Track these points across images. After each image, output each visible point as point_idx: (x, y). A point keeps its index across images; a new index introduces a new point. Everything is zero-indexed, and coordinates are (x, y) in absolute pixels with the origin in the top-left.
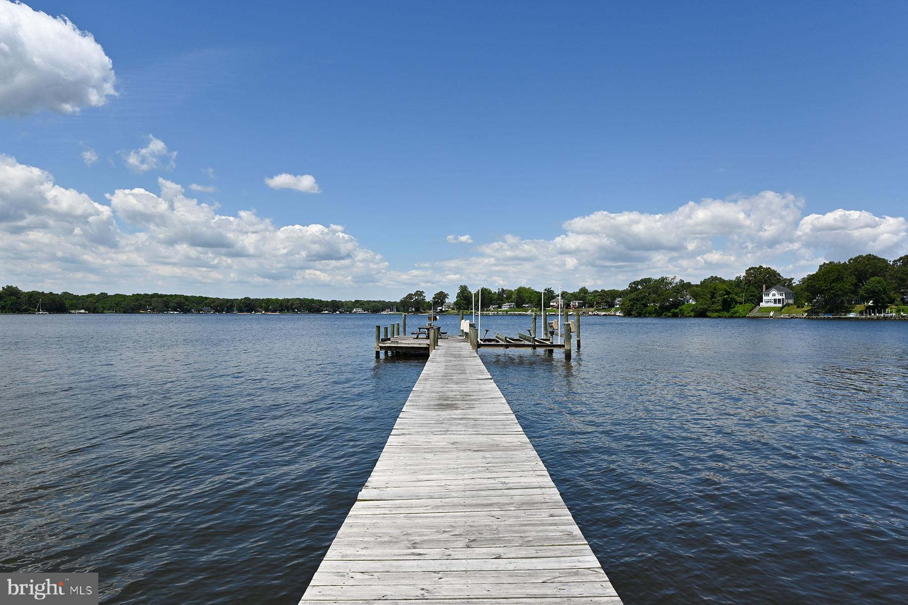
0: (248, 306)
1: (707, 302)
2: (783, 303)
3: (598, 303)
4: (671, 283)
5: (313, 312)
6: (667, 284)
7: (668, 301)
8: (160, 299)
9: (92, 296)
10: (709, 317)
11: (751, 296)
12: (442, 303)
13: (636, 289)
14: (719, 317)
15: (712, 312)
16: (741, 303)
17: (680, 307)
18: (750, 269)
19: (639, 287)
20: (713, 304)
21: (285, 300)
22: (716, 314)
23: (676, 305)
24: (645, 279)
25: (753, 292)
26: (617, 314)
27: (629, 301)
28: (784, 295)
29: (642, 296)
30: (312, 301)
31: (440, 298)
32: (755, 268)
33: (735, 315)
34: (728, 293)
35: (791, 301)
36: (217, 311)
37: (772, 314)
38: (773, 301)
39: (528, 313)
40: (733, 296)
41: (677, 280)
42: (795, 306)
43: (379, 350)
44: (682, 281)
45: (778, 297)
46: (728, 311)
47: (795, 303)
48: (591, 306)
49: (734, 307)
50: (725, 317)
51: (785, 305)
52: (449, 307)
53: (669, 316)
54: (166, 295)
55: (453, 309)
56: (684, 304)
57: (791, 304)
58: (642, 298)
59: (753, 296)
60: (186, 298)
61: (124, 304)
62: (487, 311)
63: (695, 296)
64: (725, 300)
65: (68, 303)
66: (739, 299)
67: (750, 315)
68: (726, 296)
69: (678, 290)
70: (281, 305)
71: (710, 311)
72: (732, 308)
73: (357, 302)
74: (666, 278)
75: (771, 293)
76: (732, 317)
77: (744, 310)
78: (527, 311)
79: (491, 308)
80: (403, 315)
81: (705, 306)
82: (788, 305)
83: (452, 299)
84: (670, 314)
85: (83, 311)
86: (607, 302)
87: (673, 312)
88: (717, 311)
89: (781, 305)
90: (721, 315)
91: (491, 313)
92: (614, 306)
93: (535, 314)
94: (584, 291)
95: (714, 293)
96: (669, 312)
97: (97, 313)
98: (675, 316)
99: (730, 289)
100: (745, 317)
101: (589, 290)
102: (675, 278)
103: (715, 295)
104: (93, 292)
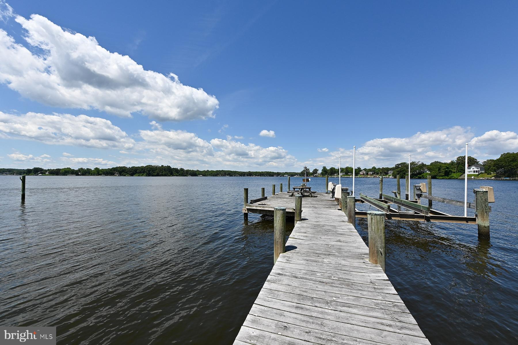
0: (250, 174)
1: (436, 172)
2: (479, 172)
3: (381, 173)
4: (417, 164)
5: (271, 176)
6: (415, 164)
7: (416, 171)
8: (223, 172)
9: (205, 171)
10: (438, 179)
11: (460, 169)
12: (316, 173)
13: (398, 167)
14: (443, 179)
15: (439, 176)
16: (454, 172)
17: (422, 174)
18: (459, 157)
19: (400, 166)
20: (439, 173)
21: (261, 172)
22: (441, 177)
23: (420, 173)
24: (403, 163)
25: (461, 168)
26: (390, 177)
27: (397, 172)
28: (479, 169)
29: (403, 169)
30: (271, 172)
31: (316, 171)
32: (462, 157)
33: (452, 178)
34: (448, 168)
35: (483, 172)
36: (240, 176)
37: (473, 177)
38: (473, 171)
39: (351, 177)
40: (451, 169)
41: (420, 163)
42: (486, 174)
43: (247, 212)
44: (422, 163)
45: (476, 169)
46: (448, 176)
47: (486, 172)
48: (378, 174)
49: (451, 174)
50: (446, 179)
51: (480, 174)
52: (319, 174)
53: (417, 178)
54: (225, 171)
55: (320, 175)
56: (424, 173)
57: (483, 173)
58: (403, 171)
59: (461, 169)
60: (231, 171)
61: (213, 173)
62: (334, 176)
63: (429, 169)
64: (446, 171)
65: (197, 173)
66: (453, 171)
67: (460, 178)
68: (447, 169)
69: (421, 167)
70: (260, 174)
71: (438, 176)
72: (450, 175)
73: (286, 172)
74: (415, 162)
75: (472, 168)
76: (450, 179)
77: (457, 176)
78: (350, 176)
79: (335, 175)
80: (288, 178)
81: (436, 174)
82: (482, 173)
83: (320, 171)
84: (417, 177)
85: (201, 176)
86: (385, 172)
87: (419, 177)
88: (442, 176)
89: (478, 173)
90: (444, 178)
91: (335, 177)
92: (388, 174)
93: (382, 177)
94: (374, 168)
95: (440, 168)
96: (417, 176)
97: (206, 176)
98: (420, 178)
99: (449, 166)
100: (457, 179)
101: (376, 168)
102: (419, 162)
103: (441, 169)
104: (205, 170)
